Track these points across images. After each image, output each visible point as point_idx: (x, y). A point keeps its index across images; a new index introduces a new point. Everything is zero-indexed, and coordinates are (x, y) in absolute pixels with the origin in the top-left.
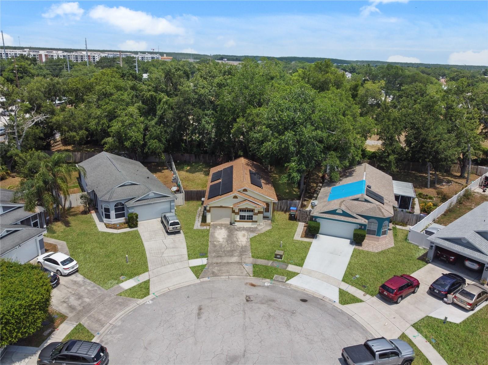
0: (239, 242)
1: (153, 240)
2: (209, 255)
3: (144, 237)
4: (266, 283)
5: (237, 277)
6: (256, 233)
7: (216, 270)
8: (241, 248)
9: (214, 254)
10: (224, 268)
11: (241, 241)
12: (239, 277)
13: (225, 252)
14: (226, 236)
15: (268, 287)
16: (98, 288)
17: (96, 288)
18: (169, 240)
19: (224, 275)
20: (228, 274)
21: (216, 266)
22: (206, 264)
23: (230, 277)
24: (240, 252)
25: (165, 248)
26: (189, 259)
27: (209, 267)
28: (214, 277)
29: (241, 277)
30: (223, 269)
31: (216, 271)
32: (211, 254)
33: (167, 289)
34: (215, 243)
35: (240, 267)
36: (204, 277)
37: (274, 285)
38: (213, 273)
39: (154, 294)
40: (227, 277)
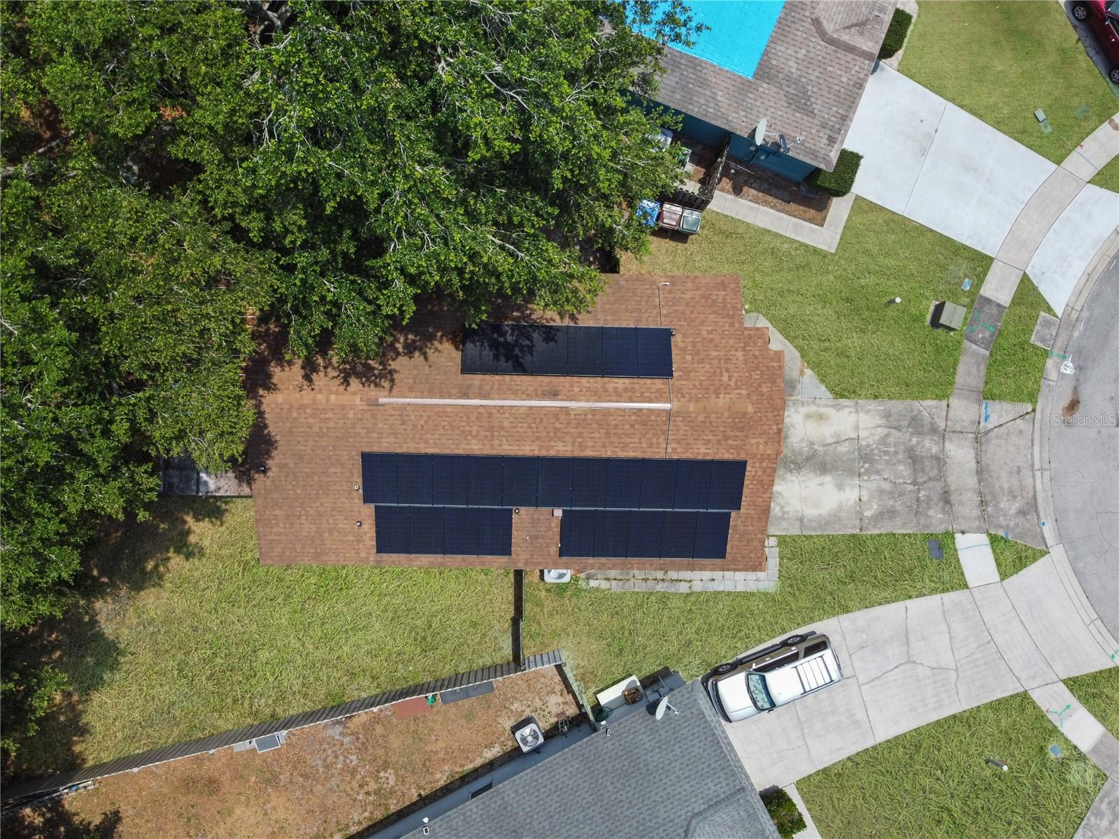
0: (863, 434)
1: (860, 715)
2: (939, 529)
3: (841, 749)
4: (1062, 370)
5: (1037, 449)
6: (802, 373)
7: (1010, 507)
8: (898, 429)
9: (931, 513)
10: (1003, 481)
11: (857, 428)
12: (1037, 442)
13: (920, 480)
14: (828, 479)
15: (1079, 368)
16: (1102, 800)
17: (1104, 806)
18: (857, 664)
19: (1029, 482)
20: (1026, 473)
21: (996, 506)
22: (990, 535)
23: (1037, 466)
24: (920, 433)
25: (907, 667)
26: (966, 586)
27: (1001, 527)
28: (1041, 508)
29: (1037, 436)
30: (1006, 485)
31: (1017, 505)
32: (937, 520)
33: (1092, 627)
34: (868, 513)
35: (997, 437)
36: (1039, 538)
37: (1070, 349)
38: (1022, 513)
39: (1113, 657)
40: (1038, 474)
